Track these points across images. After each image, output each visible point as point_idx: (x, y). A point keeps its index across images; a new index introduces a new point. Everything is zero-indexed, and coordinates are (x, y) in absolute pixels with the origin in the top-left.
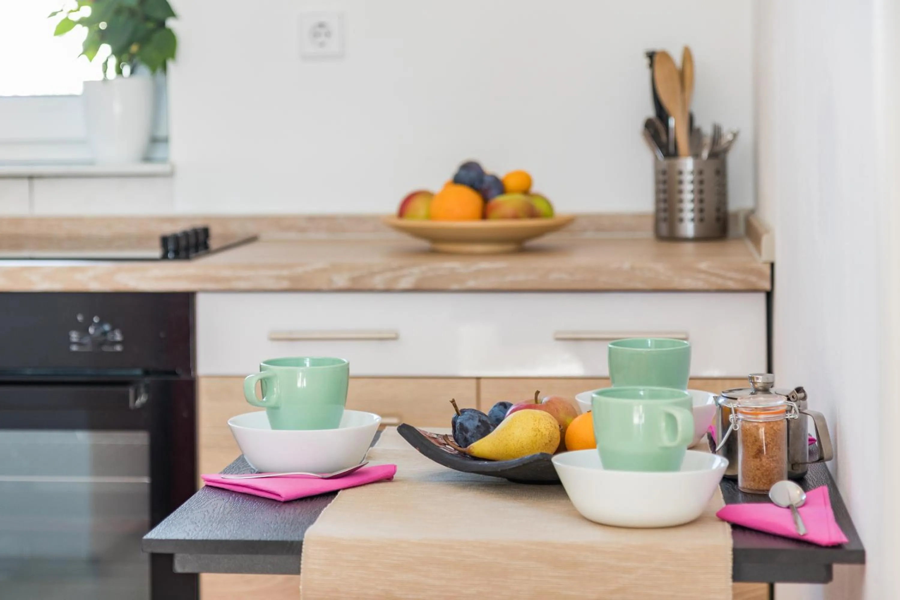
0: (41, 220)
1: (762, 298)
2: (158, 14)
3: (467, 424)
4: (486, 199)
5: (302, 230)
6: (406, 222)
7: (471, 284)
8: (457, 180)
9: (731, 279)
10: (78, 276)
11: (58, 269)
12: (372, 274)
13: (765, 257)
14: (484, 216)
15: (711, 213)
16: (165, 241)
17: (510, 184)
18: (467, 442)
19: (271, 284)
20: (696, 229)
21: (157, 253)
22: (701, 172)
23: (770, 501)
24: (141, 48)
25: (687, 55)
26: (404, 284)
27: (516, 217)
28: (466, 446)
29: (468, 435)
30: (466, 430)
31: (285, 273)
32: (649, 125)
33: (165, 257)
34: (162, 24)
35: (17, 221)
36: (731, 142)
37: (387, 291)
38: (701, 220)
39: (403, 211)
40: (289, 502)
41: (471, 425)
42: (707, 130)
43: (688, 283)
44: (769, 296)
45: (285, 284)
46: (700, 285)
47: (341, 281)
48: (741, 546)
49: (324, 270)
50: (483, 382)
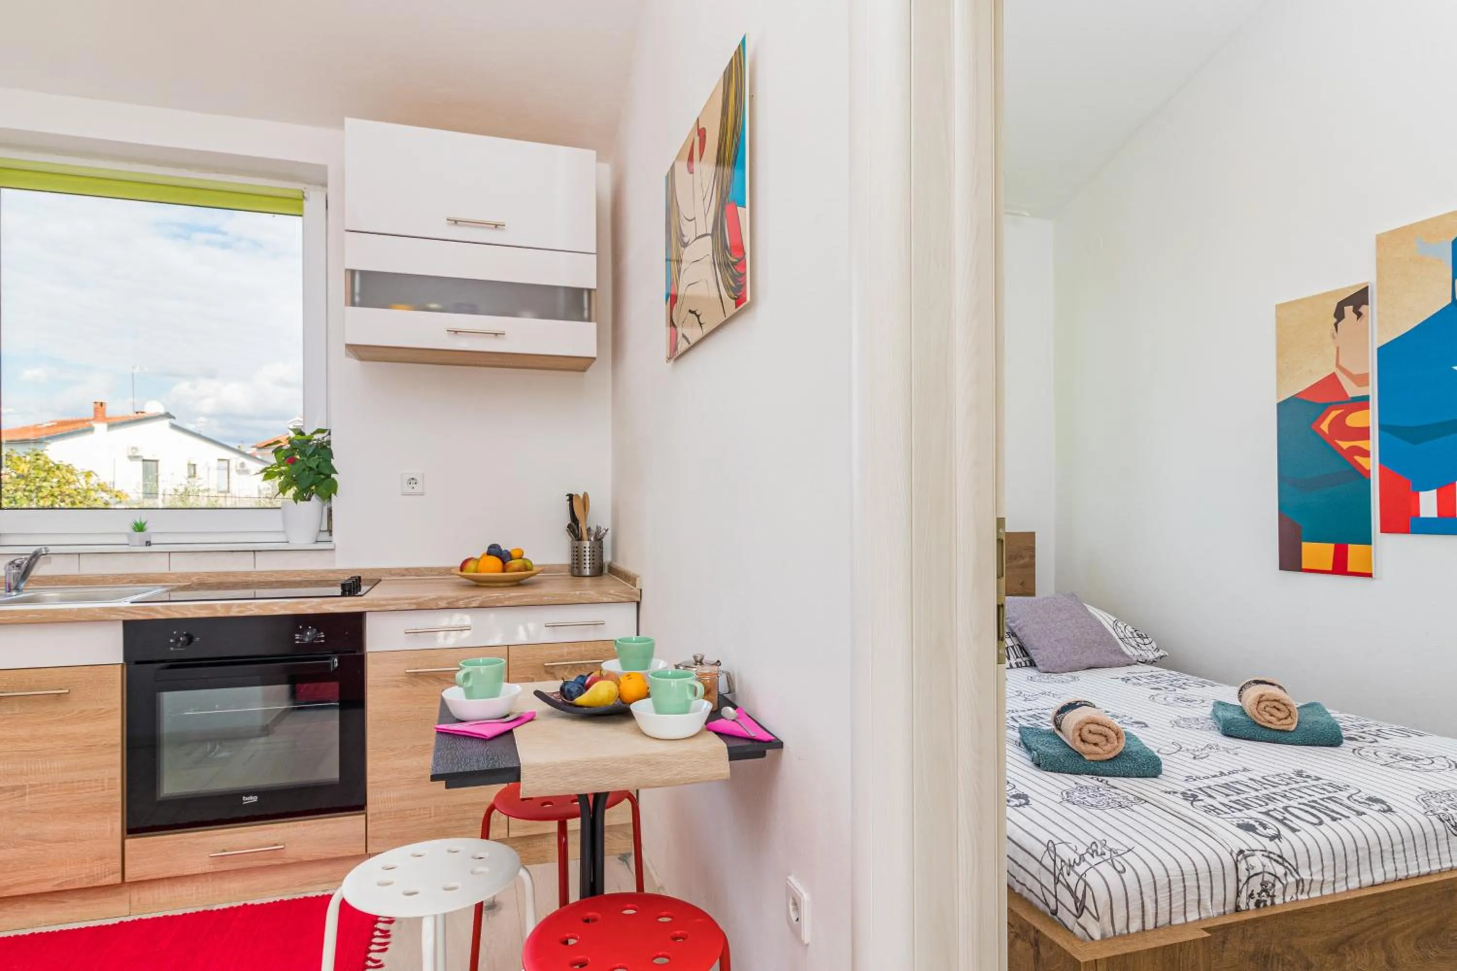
0: (260, 573)
1: (635, 604)
2: (327, 471)
3: (572, 689)
4: (504, 563)
5: (403, 575)
6: (464, 573)
7: (507, 603)
8: (489, 553)
9: (624, 597)
10: (301, 606)
11: (290, 603)
12: (458, 600)
13: (638, 587)
14: (504, 571)
15: (597, 564)
16: (343, 586)
17: (514, 554)
18: (572, 699)
19: (406, 607)
20: (590, 572)
21: (338, 591)
22: (593, 548)
23: (722, 717)
24: (316, 487)
25: (585, 495)
26: (474, 605)
27: (519, 571)
28: (572, 700)
29: (573, 695)
30: (572, 692)
31: (414, 601)
32: (569, 526)
33: (343, 595)
34: (329, 476)
35: (247, 574)
36: (604, 534)
37: (466, 608)
38: (594, 567)
39: (462, 568)
40: (491, 739)
41: (574, 689)
42: (594, 529)
43: (605, 599)
44: (638, 604)
45: (414, 607)
46: (610, 600)
47: (443, 604)
48: (730, 746)
49: (434, 599)
50: (510, 647)
